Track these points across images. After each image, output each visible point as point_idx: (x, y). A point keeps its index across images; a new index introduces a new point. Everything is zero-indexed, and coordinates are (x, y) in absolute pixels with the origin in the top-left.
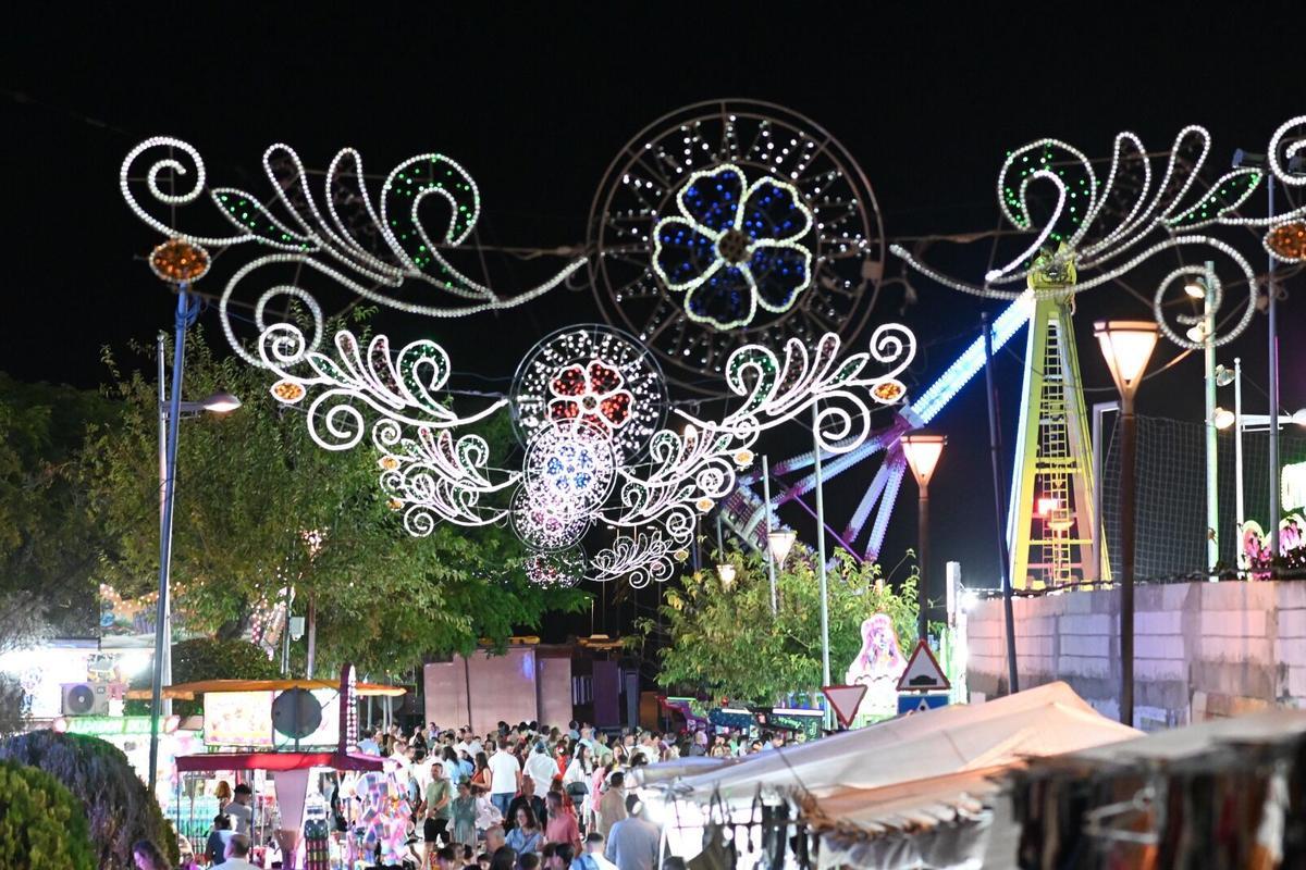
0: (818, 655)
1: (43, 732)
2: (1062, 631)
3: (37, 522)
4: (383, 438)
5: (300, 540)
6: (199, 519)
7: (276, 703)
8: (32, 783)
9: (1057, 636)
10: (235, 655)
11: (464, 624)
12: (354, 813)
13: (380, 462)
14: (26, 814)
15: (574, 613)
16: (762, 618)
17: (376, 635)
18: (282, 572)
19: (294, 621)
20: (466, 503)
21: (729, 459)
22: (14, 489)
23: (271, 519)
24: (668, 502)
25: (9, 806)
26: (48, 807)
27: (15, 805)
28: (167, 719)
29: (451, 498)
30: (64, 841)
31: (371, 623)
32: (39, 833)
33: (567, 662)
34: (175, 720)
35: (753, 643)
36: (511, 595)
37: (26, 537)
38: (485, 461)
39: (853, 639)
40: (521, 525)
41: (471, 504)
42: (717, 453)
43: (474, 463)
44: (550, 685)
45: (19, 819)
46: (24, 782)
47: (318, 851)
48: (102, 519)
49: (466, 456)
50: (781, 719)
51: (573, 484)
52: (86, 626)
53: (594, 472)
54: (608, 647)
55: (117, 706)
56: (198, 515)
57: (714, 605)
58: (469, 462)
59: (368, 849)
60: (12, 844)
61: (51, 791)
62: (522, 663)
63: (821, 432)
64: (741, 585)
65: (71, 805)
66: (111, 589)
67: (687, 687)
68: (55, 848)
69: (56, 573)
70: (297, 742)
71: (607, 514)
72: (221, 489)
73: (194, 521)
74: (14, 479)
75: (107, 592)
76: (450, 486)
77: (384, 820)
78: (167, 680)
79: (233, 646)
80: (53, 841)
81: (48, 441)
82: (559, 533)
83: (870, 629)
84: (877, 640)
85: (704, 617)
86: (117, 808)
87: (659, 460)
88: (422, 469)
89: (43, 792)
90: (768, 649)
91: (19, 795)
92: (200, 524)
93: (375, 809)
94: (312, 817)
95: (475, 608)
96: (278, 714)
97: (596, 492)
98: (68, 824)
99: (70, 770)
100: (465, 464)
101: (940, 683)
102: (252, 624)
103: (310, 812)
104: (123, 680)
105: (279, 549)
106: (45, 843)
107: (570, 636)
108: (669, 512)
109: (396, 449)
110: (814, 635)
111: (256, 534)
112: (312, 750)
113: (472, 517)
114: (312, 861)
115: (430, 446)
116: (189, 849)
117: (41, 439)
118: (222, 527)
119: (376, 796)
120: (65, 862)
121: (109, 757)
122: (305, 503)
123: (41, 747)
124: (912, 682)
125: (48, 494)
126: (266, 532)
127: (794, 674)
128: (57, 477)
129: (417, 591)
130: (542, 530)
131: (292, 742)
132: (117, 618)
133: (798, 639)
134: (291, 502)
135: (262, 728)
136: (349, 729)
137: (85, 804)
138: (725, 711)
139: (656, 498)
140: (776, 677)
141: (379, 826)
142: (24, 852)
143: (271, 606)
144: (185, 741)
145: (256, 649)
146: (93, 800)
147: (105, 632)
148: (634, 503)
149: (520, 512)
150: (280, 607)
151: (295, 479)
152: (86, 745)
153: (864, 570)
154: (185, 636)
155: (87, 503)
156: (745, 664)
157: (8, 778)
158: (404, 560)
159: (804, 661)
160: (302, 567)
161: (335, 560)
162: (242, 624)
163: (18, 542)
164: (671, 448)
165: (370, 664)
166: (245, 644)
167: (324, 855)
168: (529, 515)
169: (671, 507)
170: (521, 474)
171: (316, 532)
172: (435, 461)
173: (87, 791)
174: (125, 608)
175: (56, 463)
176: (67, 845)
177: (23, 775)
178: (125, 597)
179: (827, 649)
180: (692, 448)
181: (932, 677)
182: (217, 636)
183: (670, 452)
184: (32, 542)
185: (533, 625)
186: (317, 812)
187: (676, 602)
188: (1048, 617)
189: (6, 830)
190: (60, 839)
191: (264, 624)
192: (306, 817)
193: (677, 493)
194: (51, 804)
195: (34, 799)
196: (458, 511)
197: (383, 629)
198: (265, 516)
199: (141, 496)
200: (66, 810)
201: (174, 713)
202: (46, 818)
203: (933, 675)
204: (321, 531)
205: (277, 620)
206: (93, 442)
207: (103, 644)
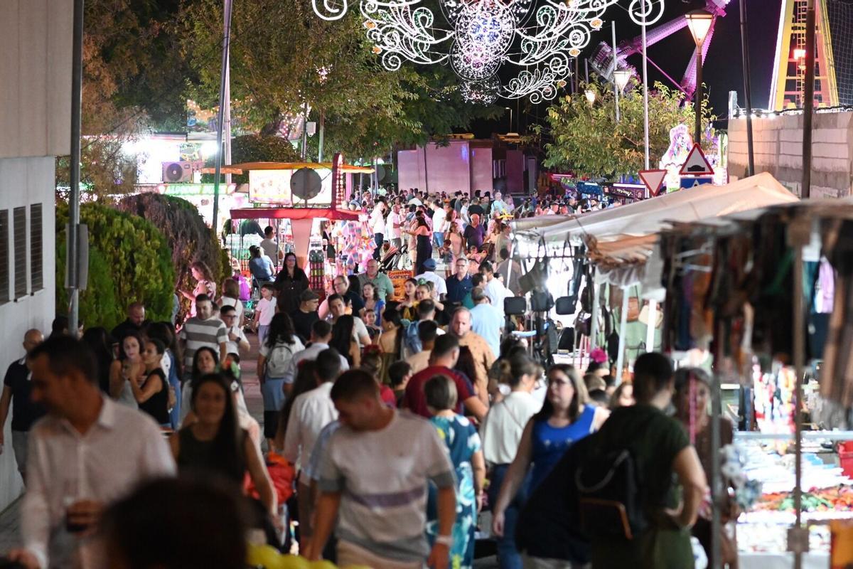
0: (642, 149)
1: (147, 194)
2: (781, 139)
3: (148, 59)
4: (366, 8)
5: (314, 72)
6: (250, 59)
7: (293, 176)
8: (137, 227)
9: (779, 142)
10: (271, 146)
11: (417, 127)
12: (341, 246)
13: (365, 24)
14: (133, 244)
15: (491, 120)
16: (608, 125)
17: (364, 133)
18: (301, 93)
19: (309, 124)
20: (422, 49)
21: (587, 24)
22: (133, 38)
23: (295, 61)
24: (551, 50)
25: (123, 239)
26: (146, 241)
27: (126, 239)
28: (228, 186)
29: (412, 47)
30: (156, 261)
31: (360, 125)
32: (141, 256)
33: (490, 151)
34: (233, 187)
35: (602, 142)
36: (452, 108)
37: (141, 68)
38: (431, 24)
39: (665, 140)
40: (456, 64)
41: (425, 50)
42: (579, 20)
43: (424, 25)
44: (479, 166)
45: (129, 248)
46: (132, 225)
47: (317, 269)
48: (190, 57)
49: (419, 20)
50: (619, 190)
51: (486, 39)
52: (180, 125)
53: (500, 32)
54: (517, 141)
55: (198, 177)
56: (248, 57)
57: (578, 116)
58: (421, 24)
59: (350, 269)
60: (125, 263)
61: (148, 231)
62: (461, 151)
63: (633, 12)
64: (597, 104)
65: (160, 240)
66: (194, 102)
67: (565, 168)
68: (150, 266)
69: (160, 92)
70: (306, 202)
71: (511, 58)
72: (264, 41)
73: (246, 61)
74: (134, 31)
75: (191, 105)
76: (411, 40)
77: (360, 251)
78: (229, 161)
79: (270, 140)
80: (149, 261)
81: (155, 6)
82: (481, 69)
83: (675, 133)
84: (679, 141)
85: (571, 124)
86: (191, 241)
87: (542, 24)
88: (392, 29)
89: (143, 231)
90: (611, 145)
91: (128, 233)
92: (250, 63)
93: (354, 244)
94: (314, 248)
95: (428, 116)
96: (294, 184)
97: (501, 44)
98: (158, 251)
99: (163, 217)
100: (418, 26)
101: (707, 170)
102: (283, 125)
103: (313, 245)
104: (203, 159)
105: (300, 79)
106: (144, 262)
107: (493, 134)
108: (552, 57)
109: (374, 16)
110: (641, 138)
111: (285, 69)
112: (316, 206)
113: (425, 58)
114: (314, 276)
115: (396, 14)
116: (239, 267)
117: (151, 6)
118: (264, 65)
119: (354, 236)
120: (156, 274)
121: (187, 210)
122: (316, 50)
123: (146, 203)
124: (689, 169)
125: (155, 41)
126: (292, 67)
127: (627, 162)
128: (160, 29)
129: (387, 107)
130: (470, 67)
131: (303, 201)
132: (198, 121)
133: (630, 140)
134: (307, 49)
135: (285, 193)
136: (338, 194)
137: (172, 239)
138: (586, 184)
139: (543, 48)
140: (616, 163)
141: (355, 254)
142: (131, 267)
143: (295, 115)
144: (239, 199)
145: (285, 142)
146: (176, 236)
147: (190, 130)
148: (529, 51)
149: (456, 56)
150: (300, 116)
151: (310, 35)
152: (173, 202)
153: (674, 96)
154: (240, 133)
155: (181, 47)
156: (597, 155)
157: (122, 223)
158: (379, 87)
159: (634, 153)
160: (315, 91)
161: (334, 85)
162: (276, 127)
163: (137, 72)
164: (550, 17)
165: (360, 151)
166: (278, 139)
167: (321, 272)
168: (462, 57)
169: (553, 53)
170: (454, 33)
171: (323, 68)
172: (399, 24)
173: (173, 232)
174: (203, 115)
175: (161, 21)
176: (158, 264)
177: (132, 221)
178: (203, 108)
179: (647, 146)
180: (563, 17)
181: (702, 167)
182: (260, 133)
183: (550, 19)
184: (145, 72)
185: (465, 128)
186: (317, 245)
187: (553, 114)
188: (773, 130)
189: (121, 254)
190: (153, 260)
191: (290, 126)
192: (311, 248)
193: (557, 44)
194: (148, 239)
195: (138, 236)
196: (416, 55)
197: (368, 129)
198: (291, 58)
199: (213, 44)
200: (157, 242)
201: (232, 182)
202: (145, 248)
203: (703, 165)
204: (326, 67)
205: (299, 123)
206: (184, 8)
207: (189, 137)
